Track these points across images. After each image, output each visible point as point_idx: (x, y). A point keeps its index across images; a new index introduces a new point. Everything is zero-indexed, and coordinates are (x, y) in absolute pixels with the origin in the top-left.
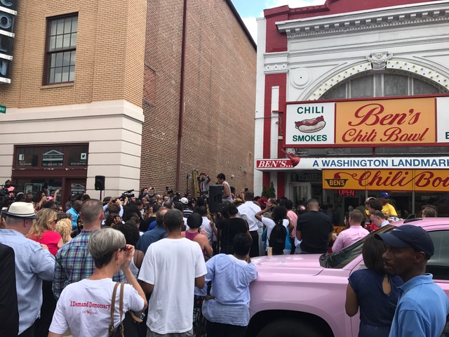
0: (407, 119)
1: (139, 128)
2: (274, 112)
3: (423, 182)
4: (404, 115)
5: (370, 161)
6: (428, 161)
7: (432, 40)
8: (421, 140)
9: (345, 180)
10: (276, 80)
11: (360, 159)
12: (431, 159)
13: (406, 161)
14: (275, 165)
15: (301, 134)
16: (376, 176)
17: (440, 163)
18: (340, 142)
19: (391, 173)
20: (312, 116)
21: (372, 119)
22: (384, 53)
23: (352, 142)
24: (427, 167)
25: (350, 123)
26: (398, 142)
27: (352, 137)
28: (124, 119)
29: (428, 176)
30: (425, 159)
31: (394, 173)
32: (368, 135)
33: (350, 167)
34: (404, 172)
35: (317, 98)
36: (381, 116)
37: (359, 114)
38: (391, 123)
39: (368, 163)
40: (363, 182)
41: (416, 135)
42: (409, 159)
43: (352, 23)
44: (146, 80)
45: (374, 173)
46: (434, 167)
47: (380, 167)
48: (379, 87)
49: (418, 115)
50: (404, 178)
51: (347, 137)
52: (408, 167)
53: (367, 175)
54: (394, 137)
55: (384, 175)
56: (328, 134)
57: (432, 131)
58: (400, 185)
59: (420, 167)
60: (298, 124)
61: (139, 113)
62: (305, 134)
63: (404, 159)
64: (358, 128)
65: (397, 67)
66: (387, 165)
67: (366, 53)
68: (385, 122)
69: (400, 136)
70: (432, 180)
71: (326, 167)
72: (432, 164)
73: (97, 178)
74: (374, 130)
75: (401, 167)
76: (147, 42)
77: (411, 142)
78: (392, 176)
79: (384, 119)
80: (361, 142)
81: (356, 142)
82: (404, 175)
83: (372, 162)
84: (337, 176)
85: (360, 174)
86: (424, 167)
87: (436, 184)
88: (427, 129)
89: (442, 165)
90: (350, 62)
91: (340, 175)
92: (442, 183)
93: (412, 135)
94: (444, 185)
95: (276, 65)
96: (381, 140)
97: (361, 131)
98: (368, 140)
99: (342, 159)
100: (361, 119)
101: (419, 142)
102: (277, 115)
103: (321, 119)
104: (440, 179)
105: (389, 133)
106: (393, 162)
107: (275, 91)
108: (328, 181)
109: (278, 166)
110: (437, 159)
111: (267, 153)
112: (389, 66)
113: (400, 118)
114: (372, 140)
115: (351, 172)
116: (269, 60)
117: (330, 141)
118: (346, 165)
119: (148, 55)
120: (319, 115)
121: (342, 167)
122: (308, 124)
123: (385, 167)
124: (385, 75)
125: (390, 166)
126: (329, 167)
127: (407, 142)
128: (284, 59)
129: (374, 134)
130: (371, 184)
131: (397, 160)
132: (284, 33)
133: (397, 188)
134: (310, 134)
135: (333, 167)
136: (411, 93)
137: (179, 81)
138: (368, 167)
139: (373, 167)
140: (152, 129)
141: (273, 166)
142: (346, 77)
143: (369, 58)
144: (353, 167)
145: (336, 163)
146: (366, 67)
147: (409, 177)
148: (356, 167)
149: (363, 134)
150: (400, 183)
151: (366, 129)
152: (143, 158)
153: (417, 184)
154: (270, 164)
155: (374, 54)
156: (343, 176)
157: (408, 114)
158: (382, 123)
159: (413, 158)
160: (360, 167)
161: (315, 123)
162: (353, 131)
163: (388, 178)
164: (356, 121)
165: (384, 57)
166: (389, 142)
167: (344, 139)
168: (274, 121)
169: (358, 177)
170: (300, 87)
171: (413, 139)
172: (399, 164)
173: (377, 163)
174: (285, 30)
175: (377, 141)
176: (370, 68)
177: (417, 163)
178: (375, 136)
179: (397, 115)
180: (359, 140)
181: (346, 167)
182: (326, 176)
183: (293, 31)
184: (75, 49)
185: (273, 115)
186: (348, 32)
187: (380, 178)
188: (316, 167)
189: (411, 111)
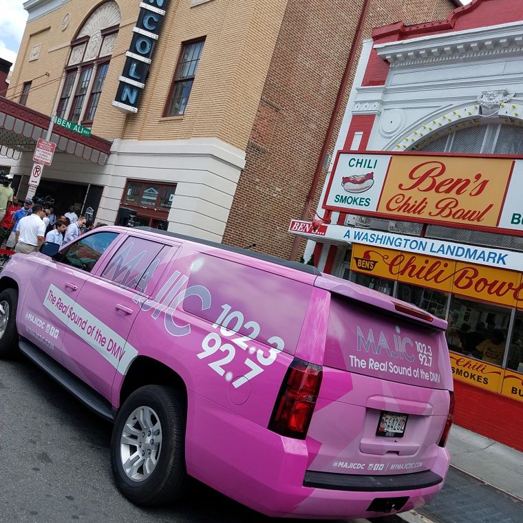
0: (469, 188)
1: (236, 175)
3: (464, 282)
4: (468, 182)
5: (407, 240)
6: (476, 251)
8: (478, 220)
9: (375, 262)
11: (397, 236)
12: (480, 249)
13: (449, 247)
14: (307, 231)
15: (345, 194)
16: (409, 263)
17: (489, 257)
18: (383, 210)
19: (427, 262)
20: (361, 172)
21: (428, 182)
23: (395, 213)
24: (471, 260)
25: (400, 186)
26: (450, 219)
27: (398, 205)
29: (471, 273)
30: (473, 248)
31: (432, 262)
32: (417, 204)
33: (382, 245)
34: (443, 262)
36: (439, 180)
37: (414, 176)
38: (448, 191)
39: (403, 242)
40: (395, 269)
41: (475, 212)
42: (452, 245)
45: (408, 258)
46: (480, 261)
47: (416, 251)
49: (485, 183)
50: (442, 271)
51: (393, 205)
52: (449, 256)
53: (398, 261)
54: (447, 212)
55: (419, 263)
56: (372, 199)
57: (496, 208)
58: (436, 281)
59: (462, 259)
60: (346, 180)
61: (240, 158)
62: (348, 195)
63: (446, 244)
64: (408, 194)
65: (512, 114)
66: (424, 249)
67: (477, 91)
68: (442, 189)
69: (454, 211)
70: (475, 281)
71: (356, 241)
72: (479, 257)
74: (425, 199)
75: (440, 254)
76: (270, 74)
77: (466, 222)
78: (428, 266)
79: (442, 184)
80: (406, 214)
81: (401, 213)
82: (442, 267)
83: (409, 243)
84: (367, 255)
85: (392, 256)
86: (467, 260)
87: (479, 288)
88: (491, 206)
89: (491, 260)
90: (456, 103)
91: (370, 253)
92: (487, 287)
93: (469, 211)
94: (489, 292)
96: (430, 213)
97: (410, 198)
98: (414, 212)
99: (376, 233)
100: (414, 181)
101: (475, 223)
103: (370, 176)
104: (485, 280)
105: (442, 205)
106: (433, 247)
107: (357, 139)
108: (357, 259)
109: (310, 231)
110: (487, 251)
112: (502, 112)
113: (459, 185)
114: (419, 213)
115: (383, 253)
116: (362, 97)
117: (372, 208)
118: (379, 241)
119: (268, 86)
120: (369, 171)
121: (374, 244)
123: (421, 251)
125: (427, 252)
126: (360, 242)
127: (461, 221)
128: (378, 96)
129: (424, 204)
130: (402, 273)
131: (438, 244)
132: (385, 60)
133: (431, 284)
135: (364, 242)
138: (401, 248)
139: (408, 249)
140: (258, 180)
142: (443, 124)
143: (479, 99)
144: (384, 246)
145: (369, 238)
146: (470, 111)
147: (448, 271)
148: (388, 246)
149: (411, 202)
150: (436, 277)
151: (416, 196)
152: (233, 211)
153: (456, 283)
154: (304, 228)
155: (486, 93)
156: (373, 257)
157: (473, 179)
158: (437, 191)
159: (458, 245)
160: (393, 247)
161: (362, 182)
162: (401, 197)
163: (423, 268)
164: (408, 183)
165: (499, 98)
166: (439, 218)
167: (388, 209)
169: (389, 261)
170: (387, 135)
171: (469, 218)
172: (439, 250)
173: (414, 245)
174: (385, 55)
175: (424, 215)
176: (476, 113)
177: (460, 252)
178: (424, 207)
179: (459, 181)
180: (404, 211)
181: (378, 244)
182: (357, 253)
183: (394, 57)
184: (193, 79)
186: (465, 60)
187: (414, 267)
188: (346, 239)
189: (478, 177)
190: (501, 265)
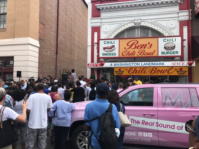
0: (147, 46)
1: (37, 50)
2: (95, 43)
3: (153, 72)
4: (146, 45)
6: (155, 63)
7: (158, 14)
8: (152, 55)
9: (123, 72)
10: (96, 29)
11: (129, 63)
12: (156, 62)
13: (147, 63)
15: (106, 53)
16: (135, 70)
17: (159, 64)
18: (121, 56)
19: (141, 68)
20: (110, 45)
21: (134, 46)
22: (139, 19)
23: (125, 56)
24: (154, 66)
25: (125, 48)
26: (144, 56)
27: (126, 54)
28: (30, 46)
29: (155, 69)
30: (154, 62)
31: (142, 68)
32: (132, 53)
33: (125, 66)
34: (146, 68)
35: (113, 37)
36: (137, 45)
37: (129, 44)
38: (141, 48)
39: (132, 64)
40: (130, 72)
41: (151, 53)
42: (148, 62)
43: (127, 6)
44: (40, 28)
45: (134, 68)
46: (157, 66)
47: (137, 66)
48: (138, 33)
49: (151, 45)
51: (124, 54)
52: (147, 66)
53: (131, 69)
54: (142, 54)
56: (116, 53)
57: (156, 51)
58: (144, 73)
59: (152, 66)
60: (104, 48)
61: (37, 43)
62: (107, 53)
63: (146, 63)
64: (128, 50)
65: (144, 25)
66: (139, 65)
67: (133, 19)
68: (139, 48)
69: (144, 53)
70: (156, 71)
71: (115, 66)
72: (156, 64)
73: (18, 72)
74: (134, 51)
75: (145, 66)
76: (40, 11)
77: (149, 56)
78: (141, 70)
79: (138, 46)
80: (129, 56)
81: (127, 56)
82: (146, 69)
83: (133, 64)
84: (120, 70)
85: (129, 69)
86: (153, 66)
87: (158, 72)
88: (155, 51)
89: (160, 65)
90: (126, 22)
91: (121, 69)
93: (149, 53)
94: (161, 73)
95: (96, 23)
96: (137, 55)
97: (129, 51)
98: (132, 55)
99: (122, 63)
100: (129, 47)
101: (152, 56)
102: (97, 44)
103: (113, 46)
104: (159, 70)
105: (140, 52)
106: (142, 64)
107: (96, 34)
108: (116, 72)
109: (96, 66)
110: (158, 62)
111: (92, 61)
112: (141, 25)
113: (144, 46)
114: (133, 55)
115: (126, 68)
116: (93, 21)
117: (117, 56)
118: (123, 65)
119: (41, 17)
120: (113, 45)
121: (122, 66)
122: (108, 48)
123: (138, 66)
124: (140, 28)
125: (140, 66)
126: (117, 66)
127: (147, 56)
128: (99, 21)
129: (134, 53)
130: (133, 73)
131: (143, 63)
132: (99, 10)
133: (143, 74)
134: (109, 53)
135: (118, 66)
136: (150, 36)
137: (56, 29)
138: (132, 66)
139: (134, 66)
140: (43, 50)
141: (94, 66)
142: (125, 29)
143: (134, 21)
144: (126, 66)
145: (119, 65)
146: (132, 25)
147: (148, 70)
148: (127, 66)
149: (130, 52)
150: (144, 72)
151: (131, 50)
152: (39, 63)
153: (151, 73)
155: (136, 19)
156: (122, 70)
157: (147, 44)
158: (137, 48)
159: (149, 62)
160: (129, 66)
161: (111, 48)
162: (126, 51)
163: (140, 70)
165: (140, 21)
166: (140, 56)
167: (122, 55)
168: (95, 47)
169: (128, 70)
170: (106, 33)
171: (149, 55)
172: (144, 65)
173: (135, 64)
174: (99, 8)
175: (135, 56)
176: (134, 25)
177: (151, 64)
178: (135, 53)
179: (144, 45)
180: (128, 55)
181: (123, 66)
182: (115, 70)
183: (103, 8)
184: (6, 14)
185: (95, 44)
186: (125, 10)
187: (137, 70)
188: (111, 66)
189: (149, 43)
190: (163, 65)
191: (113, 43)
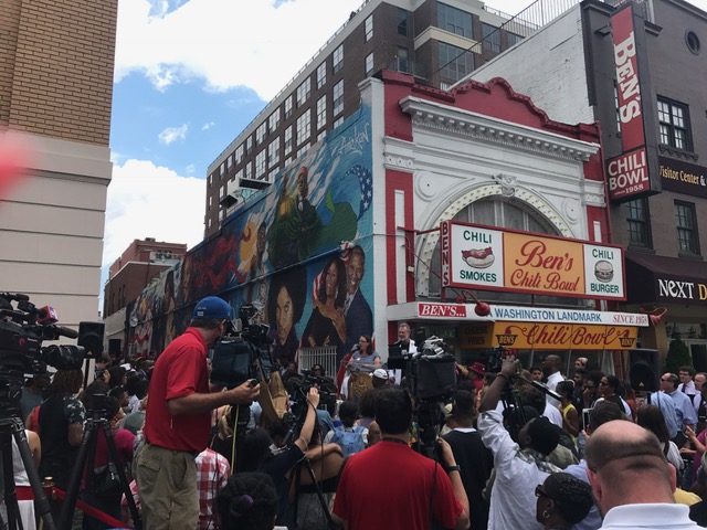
0: (564, 264)
2: (399, 228)
3: (578, 339)
4: (562, 259)
6: (584, 314)
8: (575, 290)
9: (515, 336)
10: (400, 180)
11: (531, 309)
15: (470, 270)
16: (543, 332)
17: (592, 317)
18: (509, 285)
19: (555, 328)
20: (480, 246)
21: (536, 259)
22: (513, 178)
23: (519, 287)
24: (583, 322)
25: (517, 261)
26: (558, 290)
27: (520, 280)
29: (582, 331)
30: (582, 312)
31: (559, 327)
32: (534, 279)
36: (544, 257)
37: (525, 252)
38: (552, 267)
39: (538, 314)
40: (531, 339)
41: (571, 284)
42: (570, 312)
43: (487, 130)
45: (542, 327)
46: (588, 322)
47: (548, 320)
49: (571, 260)
50: (565, 334)
51: (516, 280)
52: (570, 321)
53: (535, 330)
54: (555, 284)
55: (550, 330)
56: (497, 273)
57: (582, 278)
58: (561, 343)
59: (578, 322)
60: (466, 254)
62: (474, 270)
63: (566, 311)
64: (525, 269)
65: (523, 198)
66: (553, 318)
67: (495, 172)
68: (548, 265)
69: (559, 283)
70: (584, 337)
71: (500, 318)
72: (587, 318)
74: (538, 274)
75: (565, 321)
77: (569, 292)
78: (556, 332)
79: (546, 261)
80: (527, 288)
81: (524, 287)
82: (565, 331)
83: (541, 314)
84: (508, 331)
85: (530, 327)
86: (581, 322)
87: (586, 342)
88: (578, 279)
89: (593, 319)
90: (481, 179)
91: (511, 328)
92: (591, 340)
93: (568, 283)
94: (592, 343)
95: (400, 159)
96: (545, 286)
97: (527, 273)
98: (533, 285)
100: (527, 258)
101: (573, 292)
102: (403, 234)
103: (489, 251)
104: (590, 335)
105: (550, 279)
106: (559, 315)
107: (399, 197)
108: (498, 336)
109: (447, 314)
110: (590, 313)
112: (517, 195)
113: (558, 262)
114: (537, 286)
115: (522, 326)
116: (390, 148)
117: (499, 283)
118: (518, 316)
120: (487, 246)
121: (515, 319)
122: (477, 257)
123: (552, 320)
125: (556, 320)
126: (503, 319)
127: (565, 291)
128: (408, 152)
130: (537, 341)
131: (561, 312)
133: (558, 346)
134: (479, 271)
135: (507, 318)
138: (537, 319)
139: (542, 319)
141: (441, 315)
143: (499, 180)
144: (524, 319)
145: (509, 314)
147: (568, 334)
148: (528, 319)
149: (529, 277)
150: (561, 340)
151: (531, 271)
153: (574, 341)
154: (437, 311)
155: (505, 176)
156: (514, 331)
158: (544, 267)
159: (573, 311)
160: (532, 320)
161: (483, 257)
162: (521, 273)
163: (553, 334)
164: (523, 260)
165: (513, 182)
166: (550, 290)
167: (512, 282)
168: (400, 242)
169: (527, 333)
170: (426, 198)
171: (569, 289)
172: (563, 317)
173: (545, 315)
175: (541, 288)
177: (576, 316)
178: (539, 281)
179: (557, 259)
180: (525, 285)
181: (519, 319)
182: (497, 330)
183: (425, 115)
185: (397, 233)
186: (476, 140)
187: (546, 334)
188: (489, 318)
189: (566, 255)
190: (599, 322)
191: (487, 239)
